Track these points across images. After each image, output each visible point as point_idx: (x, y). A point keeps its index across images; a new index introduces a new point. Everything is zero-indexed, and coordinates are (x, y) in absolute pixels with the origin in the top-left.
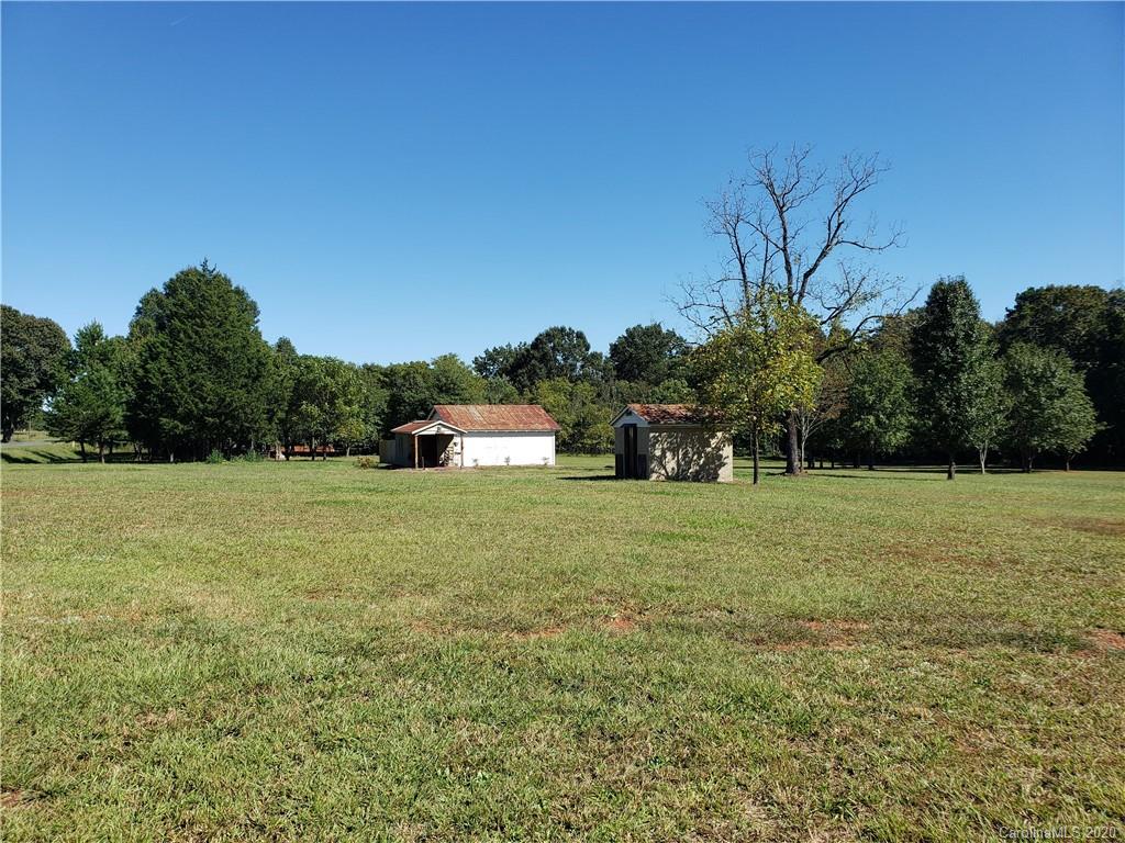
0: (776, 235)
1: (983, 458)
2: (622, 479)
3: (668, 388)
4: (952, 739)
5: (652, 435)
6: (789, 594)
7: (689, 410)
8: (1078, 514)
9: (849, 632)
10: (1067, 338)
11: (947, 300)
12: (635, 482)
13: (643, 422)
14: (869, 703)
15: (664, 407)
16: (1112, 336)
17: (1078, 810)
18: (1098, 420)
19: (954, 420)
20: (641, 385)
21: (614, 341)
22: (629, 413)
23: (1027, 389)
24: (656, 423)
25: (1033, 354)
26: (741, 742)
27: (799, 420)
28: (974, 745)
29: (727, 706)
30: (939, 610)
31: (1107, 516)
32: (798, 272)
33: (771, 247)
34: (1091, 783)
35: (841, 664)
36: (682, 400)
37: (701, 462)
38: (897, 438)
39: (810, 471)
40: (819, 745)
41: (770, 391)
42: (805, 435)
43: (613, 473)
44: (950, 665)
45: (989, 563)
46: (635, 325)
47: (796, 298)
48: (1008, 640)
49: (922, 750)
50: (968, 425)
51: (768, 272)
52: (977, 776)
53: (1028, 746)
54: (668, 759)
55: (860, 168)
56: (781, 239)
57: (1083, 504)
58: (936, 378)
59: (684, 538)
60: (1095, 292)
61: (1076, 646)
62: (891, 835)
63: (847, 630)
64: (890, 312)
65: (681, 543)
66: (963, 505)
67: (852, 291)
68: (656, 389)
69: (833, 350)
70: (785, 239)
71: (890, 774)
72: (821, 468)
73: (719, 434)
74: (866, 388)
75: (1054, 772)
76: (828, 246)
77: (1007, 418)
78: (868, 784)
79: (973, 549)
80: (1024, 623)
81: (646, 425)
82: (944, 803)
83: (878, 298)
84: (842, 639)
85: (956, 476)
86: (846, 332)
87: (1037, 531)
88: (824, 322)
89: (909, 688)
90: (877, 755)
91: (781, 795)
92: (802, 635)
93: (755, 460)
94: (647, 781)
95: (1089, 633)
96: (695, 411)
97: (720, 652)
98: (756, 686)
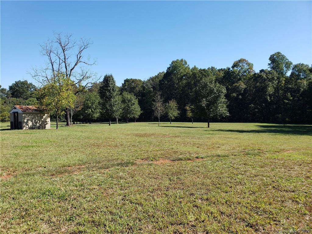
0: (62, 58)
1: (117, 120)
2: (13, 129)
3: (31, 101)
4: (103, 193)
5: (23, 115)
6: (63, 160)
7: (36, 107)
8: (136, 132)
9: (79, 169)
10: (135, 91)
11: (108, 80)
12: (17, 130)
13: (20, 111)
14: (82, 187)
15: (28, 106)
16: (143, 91)
17: (129, 204)
18: (141, 110)
19: (110, 110)
20: (21, 100)
21: (11, 85)
22: (15, 108)
23: (127, 103)
24: (25, 111)
25: (128, 95)
26: (43, 206)
27: (70, 110)
28: (108, 193)
29: (40, 196)
30: (103, 159)
31: (142, 133)
32: (69, 69)
33: (61, 61)
34: (132, 197)
35: (75, 178)
36: (34, 104)
37: (40, 123)
38: (97, 115)
39: (73, 125)
40: (67, 202)
41: (61, 102)
42: (72, 115)
43: (10, 128)
44: (104, 173)
45: (116, 146)
46: (18, 80)
47: (68, 76)
48: (118, 165)
49: (95, 197)
50: (113, 112)
51: (60, 68)
52: (108, 201)
53: (120, 191)
54: (17, 217)
55: (85, 42)
56: (64, 59)
57: (138, 130)
58: (106, 100)
59: (32, 147)
60: (140, 81)
61: (133, 164)
62: (84, 223)
63: (79, 168)
64: (94, 82)
65: (31, 148)
66: (112, 132)
67: (84, 75)
68: (26, 101)
69: (80, 91)
70: (65, 59)
71: (85, 206)
72: (77, 124)
73: (46, 115)
74: (89, 102)
75: (125, 196)
76: (77, 62)
77: (122, 110)
78: (79, 210)
79: (113, 143)
80: (122, 160)
81: (21, 112)
82: (99, 210)
83: (91, 78)
84: (77, 171)
85: (111, 125)
86: (83, 86)
87: (127, 137)
88: (76, 83)
89: (93, 181)
90: (83, 201)
91: (54, 219)
92: (66, 171)
93: (57, 122)
94: (9, 226)
95: (135, 160)
96: (38, 107)
97: (40, 180)
98: (50, 188)
